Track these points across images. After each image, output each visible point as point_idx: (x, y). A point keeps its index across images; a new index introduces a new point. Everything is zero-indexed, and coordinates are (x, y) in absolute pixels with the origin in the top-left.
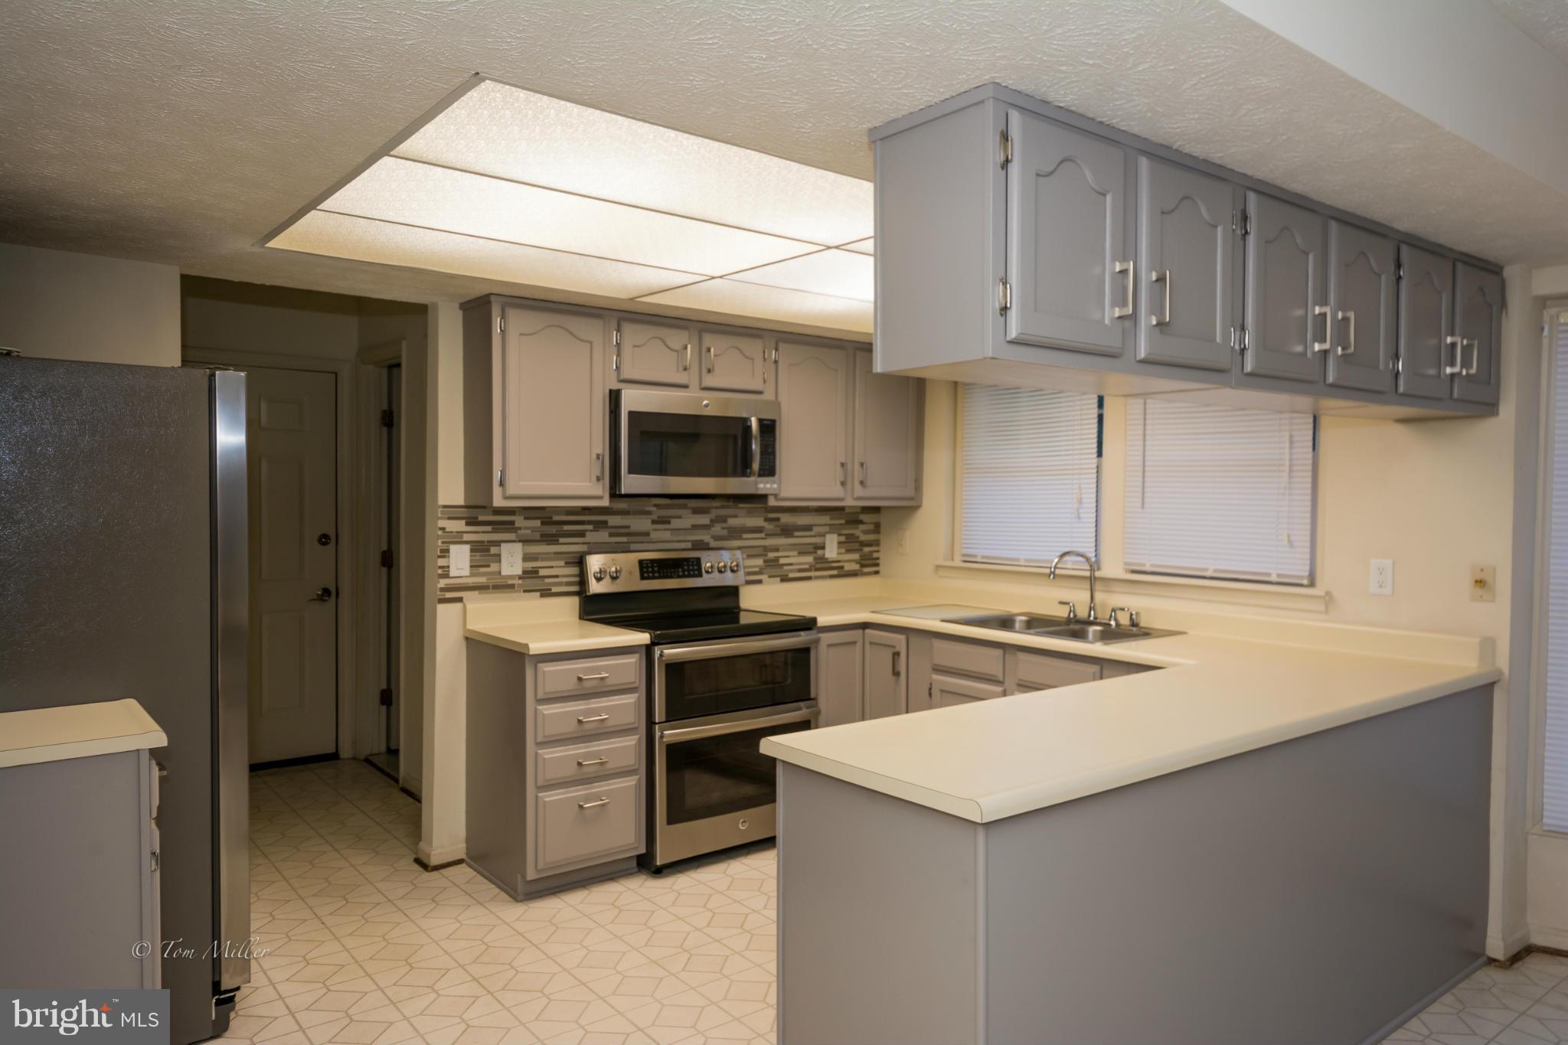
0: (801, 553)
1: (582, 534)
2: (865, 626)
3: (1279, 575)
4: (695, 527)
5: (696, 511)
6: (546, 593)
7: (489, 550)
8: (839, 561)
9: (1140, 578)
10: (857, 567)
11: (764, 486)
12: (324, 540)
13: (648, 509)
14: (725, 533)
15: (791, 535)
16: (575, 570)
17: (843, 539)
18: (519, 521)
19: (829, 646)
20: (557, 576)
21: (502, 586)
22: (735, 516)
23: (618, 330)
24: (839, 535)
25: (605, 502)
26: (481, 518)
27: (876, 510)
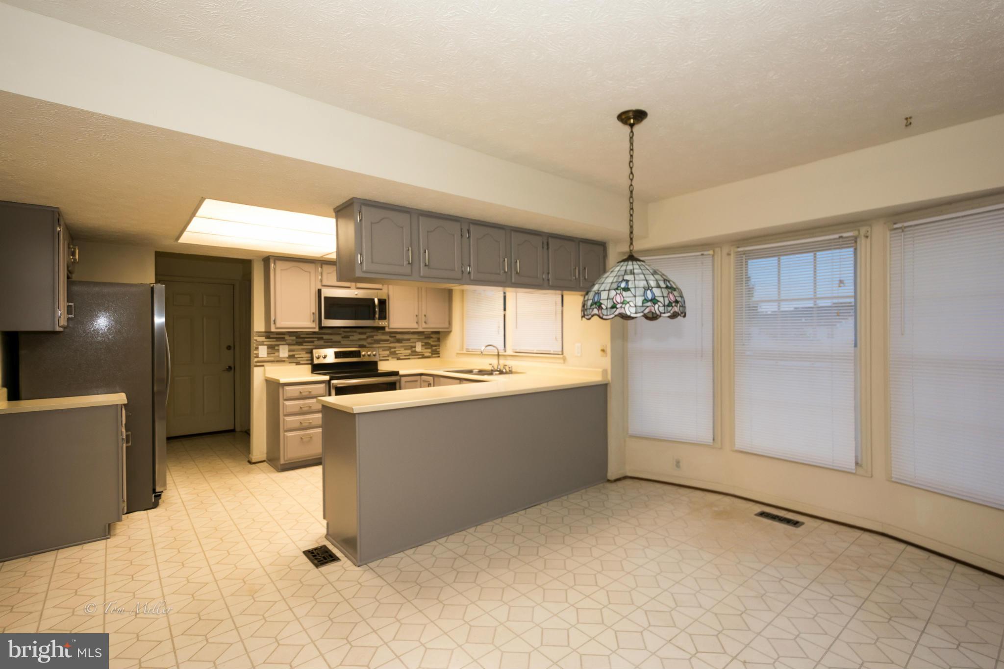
0: (405, 349)
1: (313, 342)
2: (421, 375)
3: (554, 351)
4: (360, 339)
5: (361, 333)
6: (298, 363)
7: (274, 348)
8: (422, 352)
9: (518, 354)
10: (430, 354)
11: (382, 323)
12: (229, 348)
13: (340, 332)
14: (373, 341)
15: (401, 343)
16: (309, 355)
17: (423, 344)
18: (287, 337)
19: (406, 382)
20: (302, 357)
21: (281, 361)
22: (377, 335)
23: (321, 267)
24: (422, 342)
25: (317, 330)
26: (271, 336)
27: (438, 333)
